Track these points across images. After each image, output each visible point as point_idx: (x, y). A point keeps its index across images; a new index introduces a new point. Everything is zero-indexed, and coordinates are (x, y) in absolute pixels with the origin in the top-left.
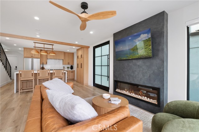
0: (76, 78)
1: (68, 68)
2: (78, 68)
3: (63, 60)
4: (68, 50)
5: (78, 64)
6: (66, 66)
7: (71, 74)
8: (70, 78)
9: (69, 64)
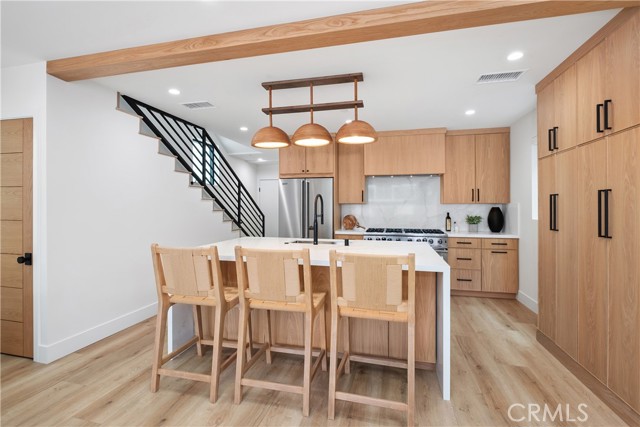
0: (529, 294)
1: (473, 221)
2: (553, 227)
3: (442, 175)
4: (470, 112)
5: (553, 198)
6: (460, 213)
7: (494, 265)
8: (488, 287)
9: (476, 197)
